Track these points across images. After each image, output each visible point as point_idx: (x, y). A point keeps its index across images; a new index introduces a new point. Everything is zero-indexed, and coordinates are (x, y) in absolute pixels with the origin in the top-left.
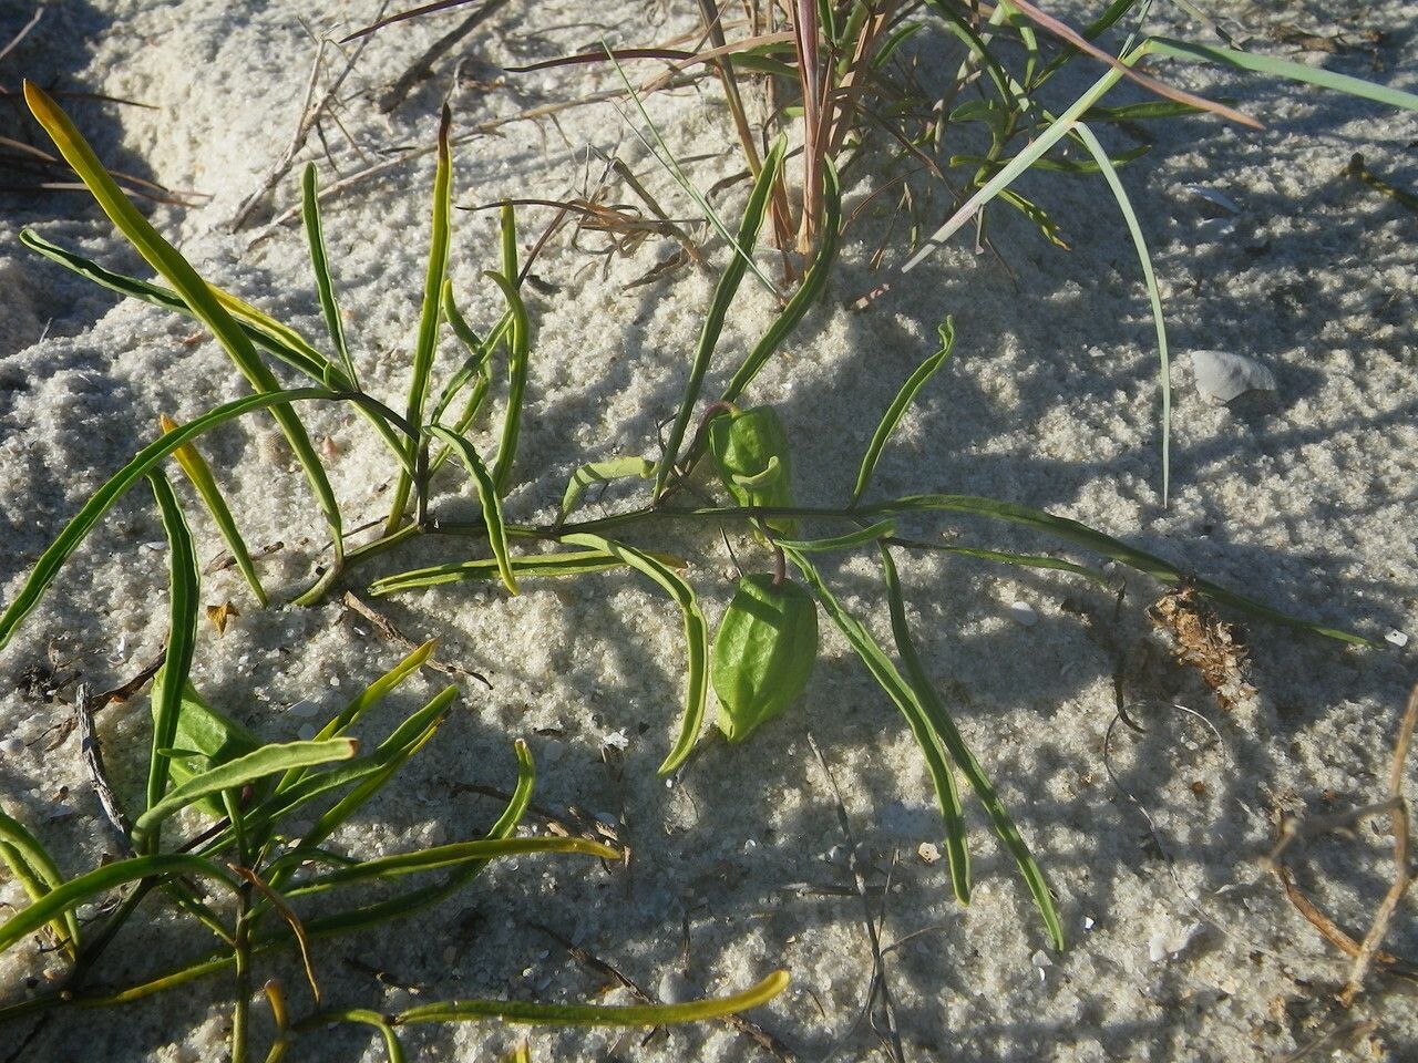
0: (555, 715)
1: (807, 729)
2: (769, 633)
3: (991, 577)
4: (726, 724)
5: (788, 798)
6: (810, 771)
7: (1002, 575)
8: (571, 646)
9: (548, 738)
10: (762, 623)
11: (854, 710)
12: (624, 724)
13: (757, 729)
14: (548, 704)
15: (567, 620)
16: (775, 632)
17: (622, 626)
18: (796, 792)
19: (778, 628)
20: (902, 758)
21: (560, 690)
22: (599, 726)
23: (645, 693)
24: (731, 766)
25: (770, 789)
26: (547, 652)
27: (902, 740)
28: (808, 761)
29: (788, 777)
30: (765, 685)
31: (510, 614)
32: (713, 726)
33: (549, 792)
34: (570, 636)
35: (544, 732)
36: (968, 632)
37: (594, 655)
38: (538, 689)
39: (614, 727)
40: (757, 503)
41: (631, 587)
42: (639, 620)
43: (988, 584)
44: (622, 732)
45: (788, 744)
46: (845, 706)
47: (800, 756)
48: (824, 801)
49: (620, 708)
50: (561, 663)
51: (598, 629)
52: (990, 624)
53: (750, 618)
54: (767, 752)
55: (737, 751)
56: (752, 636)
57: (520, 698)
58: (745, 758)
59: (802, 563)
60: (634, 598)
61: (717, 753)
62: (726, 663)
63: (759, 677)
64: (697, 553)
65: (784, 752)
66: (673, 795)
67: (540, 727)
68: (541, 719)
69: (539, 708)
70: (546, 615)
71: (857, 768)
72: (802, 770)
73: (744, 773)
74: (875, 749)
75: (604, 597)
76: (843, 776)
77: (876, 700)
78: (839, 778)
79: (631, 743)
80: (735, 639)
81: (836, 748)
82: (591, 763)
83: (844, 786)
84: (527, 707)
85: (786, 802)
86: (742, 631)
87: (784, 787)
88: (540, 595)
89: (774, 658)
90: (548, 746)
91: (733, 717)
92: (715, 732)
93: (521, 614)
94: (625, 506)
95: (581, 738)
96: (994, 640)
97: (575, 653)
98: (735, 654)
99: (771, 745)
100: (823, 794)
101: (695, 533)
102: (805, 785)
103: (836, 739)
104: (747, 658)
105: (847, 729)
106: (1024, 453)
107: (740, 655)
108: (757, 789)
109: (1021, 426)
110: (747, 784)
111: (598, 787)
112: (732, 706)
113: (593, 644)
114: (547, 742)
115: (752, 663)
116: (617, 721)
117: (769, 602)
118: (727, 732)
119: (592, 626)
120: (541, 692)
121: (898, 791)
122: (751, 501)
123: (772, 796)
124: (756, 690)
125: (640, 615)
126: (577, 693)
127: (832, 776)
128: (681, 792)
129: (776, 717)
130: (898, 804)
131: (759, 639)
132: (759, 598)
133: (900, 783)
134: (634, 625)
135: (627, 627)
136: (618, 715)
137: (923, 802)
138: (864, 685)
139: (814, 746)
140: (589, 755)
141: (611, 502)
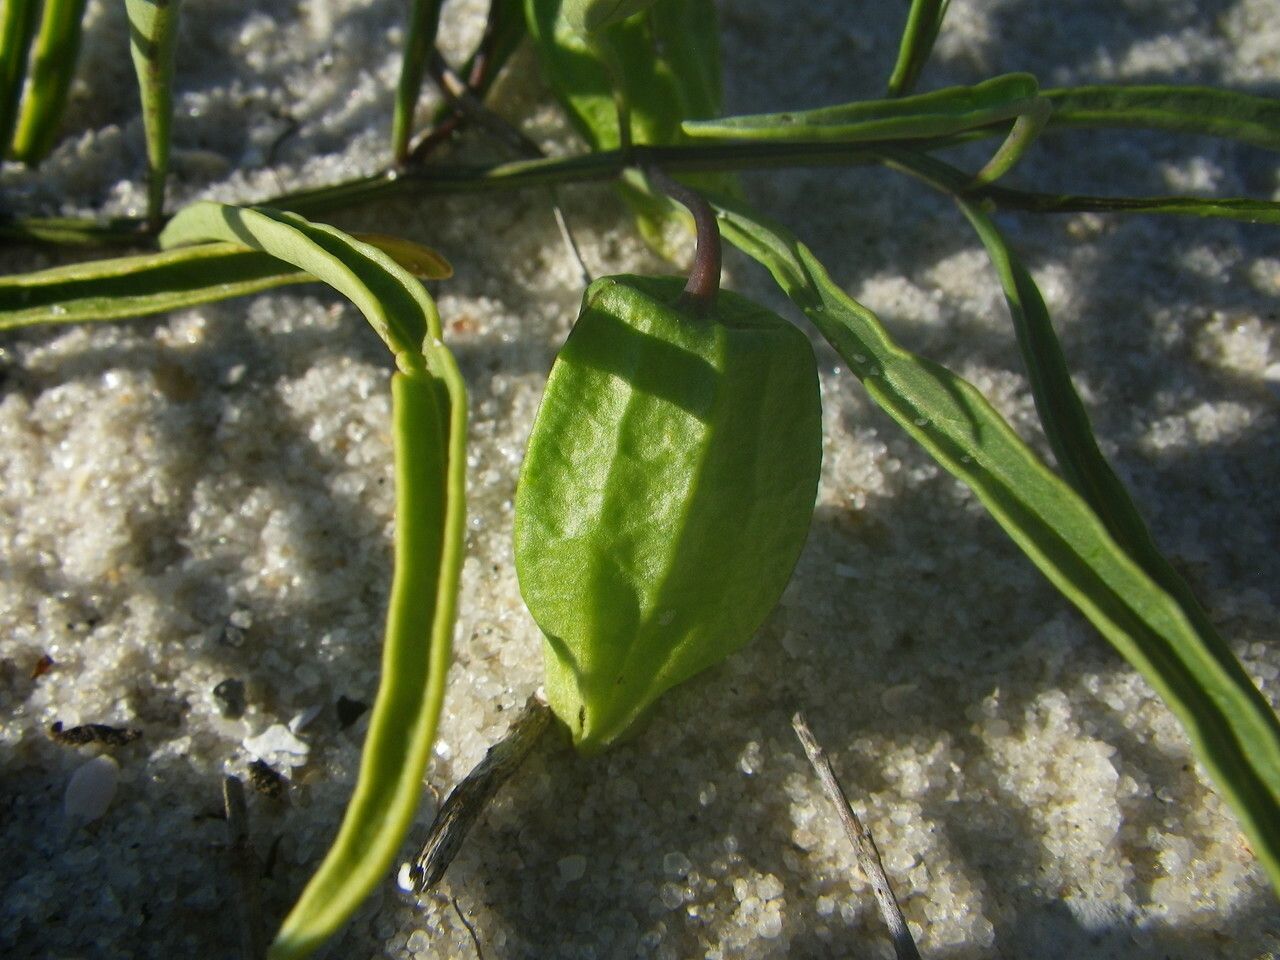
0: (119, 683)
1: (789, 705)
2: (680, 432)
3: (1199, 312)
4: (568, 701)
5: (748, 904)
6: (803, 816)
7: (1225, 306)
8: (185, 504)
9: (85, 750)
10: (658, 404)
11: (906, 642)
12: (303, 700)
13: (657, 708)
14: (105, 654)
15: (172, 438)
16: (696, 429)
17: (312, 450)
18: (771, 885)
19: (703, 417)
20: (1050, 771)
21: (144, 617)
22: (234, 710)
23: (363, 617)
24: (585, 813)
25: (695, 878)
26: (116, 520)
27: (1043, 723)
28: (796, 787)
29: (743, 837)
30: (673, 589)
31: (37, 430)
32: (534, 706)
33: (57, 918)
34: (184, 477)
35: (80, 734)
36: (1163, 438)
37: (245, 522)
38: (86, 616)
39: (275, 709)
40: (640, 135)
41: (339, 354)
42: (356, 434)
43: (1193, 328)
44: (295, 723)
45: (740, 745)
46: (883, 633)
47: (775, 773)
48: (849, 909)
49: (297, 659)
50: (159, 546)
51: (255, 457)
52: (1213, 420)
53: (621, 391)
54: (685, 766)
55: (603, 771)
56: (628, 445)
57: (35, 641)
58: (623, 788)
59: (765, 249)
60: (344, 381)
61: (546, 781)
62: (553, 527)
63: (654, 566)
64: (506, 281)
65: (729, 764)
66: (418, 910)
67: (72, 719)
68: (79, 696)
69: (78, 666)
70: (125, 426)
71: (931, 806)
72: (779, 812)
73: (622, 830)
74: (970, 749)
75: (271, 380)
76: (895, 829)
77: (962, 617)
78: (883, 837)
79: (316, 757)
80: (576, 456)
81: (867, 747)
82: (197, 819)
83: (900, 862)
84: (44, 665)
85: (742, 918)
86: (598, 432)
87: (737, 871)
88: (112, 379)
89: (695, 510)
90: (78, 775)
91: (585, 683)
92: (539, 723)
93: (65, 429)
94: (330, 171)
95: (180, 746)
96: (1231, 454)
97: (196, 522)
98: (581, 500)
99: (694, 747)
100: (842, 886)
101: (501, 232)
102: (789, 859)
103: (866, 722)
104: (614, 513)
105: (892, 695)
106: (1210, 71)
107: (595, 504)
108: (660, 879)
109: (1193, 22)
110: (629, 865)
111: (205, 895)
112: (579, 652)
113: (241, 495)
114: (83, 761)
115: (630, 527)
116: (286, 694)
117: (677, 339)
118: (572, 721)
119: (237, 450)
120: (94, 621)
121: (1051, 871)
122: (625, 132)
123: (702, 899)
124: (646, 603)
125: (360, 421)
126: (188, 621)
127: (863, 834)
128: (442, 901)
129: (706, 675)
130: (1057, 910)
131: (650, 453)
132: (644, 326)
133: (1054, 846)
134: (343, 444)
135: (326, 449)
136: (291, 679)
137: (1127, 903)
138: (927, 576)
139: (812, 751)
140: (197, 792)
141: (297, 164)
